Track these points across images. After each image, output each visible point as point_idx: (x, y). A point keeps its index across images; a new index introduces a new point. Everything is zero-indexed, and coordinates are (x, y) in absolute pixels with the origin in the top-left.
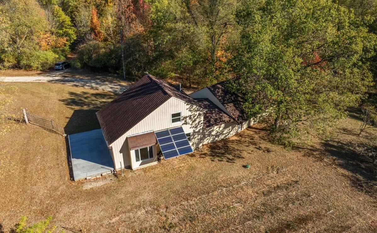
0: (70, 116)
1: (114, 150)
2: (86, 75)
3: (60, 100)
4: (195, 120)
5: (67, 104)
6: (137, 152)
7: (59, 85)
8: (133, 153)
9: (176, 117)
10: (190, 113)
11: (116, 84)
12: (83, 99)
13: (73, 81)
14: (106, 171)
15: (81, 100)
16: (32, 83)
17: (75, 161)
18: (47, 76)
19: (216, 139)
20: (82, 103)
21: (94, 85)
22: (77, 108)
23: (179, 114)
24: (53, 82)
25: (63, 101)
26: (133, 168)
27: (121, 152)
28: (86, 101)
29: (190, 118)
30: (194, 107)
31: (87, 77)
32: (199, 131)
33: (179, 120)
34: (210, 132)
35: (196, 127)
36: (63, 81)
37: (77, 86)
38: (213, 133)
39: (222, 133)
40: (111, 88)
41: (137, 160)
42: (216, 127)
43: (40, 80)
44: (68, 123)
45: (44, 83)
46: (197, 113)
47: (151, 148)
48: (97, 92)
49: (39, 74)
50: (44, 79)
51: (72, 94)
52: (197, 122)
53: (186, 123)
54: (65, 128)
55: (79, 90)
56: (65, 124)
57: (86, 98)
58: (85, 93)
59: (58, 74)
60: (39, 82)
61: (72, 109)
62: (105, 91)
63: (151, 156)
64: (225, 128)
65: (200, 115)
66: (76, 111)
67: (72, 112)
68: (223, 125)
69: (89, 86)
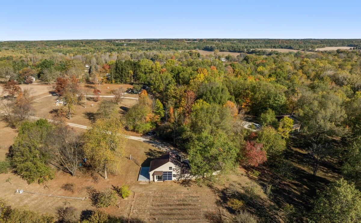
0: (145, 160)
1: (150, 174)
2: (160, 140)
3: (145, 152)
4: (177, 170)
5: (146, 155)
6: (156, 176)
7: (147, 144)
8: (155, 176)
9: (170, 168)
10: (175, 168)
11: (169, 148)
12: (153, 153)
13: (153, 143)
14: (147, 180)
15: (152, 153)
16: (137, 141)
17: (140, 175)
18: (144, 138)
19: (187, 179)
20: (151, 155)
21: (160, 147)
22: (149, 157)
23: (171, 167)
24: (145, 142)
25: (146, 153)
26: (155, 181)
27: (152, 175)
28: (154, 154)
29: (176, 169)
30: (177, 166)
31: (160, 141)
32: (179, 174)
33: (171, 169)
34: (184, 176)
35: (178, 173)
36: (149, 142)
37: (153, 146)
38: (185, 176)
39: (189, 177)
40: (166, 150)
41: (156, 179)
42: (186, 174)
43: (140, 140)
44: (144, 162)
45: (141, 142)
46: (178, 168)
47: (161, 176)
48: (160, 150)
49: (141, 136)
50: (142, 139)
51: (150, 150)
52: (178, 171)
53: (174, 171)
54: (142, 164)
55: (153, 148)
56: (143, 162)
57: (154, 153)
58: (155, 150)
59: (149, 137)
60: (139, 141)
61: (147, 157)
62: (163, 151)
63: (161, 179)
64: (190, 175)
65: (179, 169)
66: (148, 158)
67: (147, 158)
68: (189, 174)
69: (158, 147)
